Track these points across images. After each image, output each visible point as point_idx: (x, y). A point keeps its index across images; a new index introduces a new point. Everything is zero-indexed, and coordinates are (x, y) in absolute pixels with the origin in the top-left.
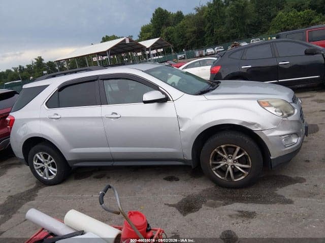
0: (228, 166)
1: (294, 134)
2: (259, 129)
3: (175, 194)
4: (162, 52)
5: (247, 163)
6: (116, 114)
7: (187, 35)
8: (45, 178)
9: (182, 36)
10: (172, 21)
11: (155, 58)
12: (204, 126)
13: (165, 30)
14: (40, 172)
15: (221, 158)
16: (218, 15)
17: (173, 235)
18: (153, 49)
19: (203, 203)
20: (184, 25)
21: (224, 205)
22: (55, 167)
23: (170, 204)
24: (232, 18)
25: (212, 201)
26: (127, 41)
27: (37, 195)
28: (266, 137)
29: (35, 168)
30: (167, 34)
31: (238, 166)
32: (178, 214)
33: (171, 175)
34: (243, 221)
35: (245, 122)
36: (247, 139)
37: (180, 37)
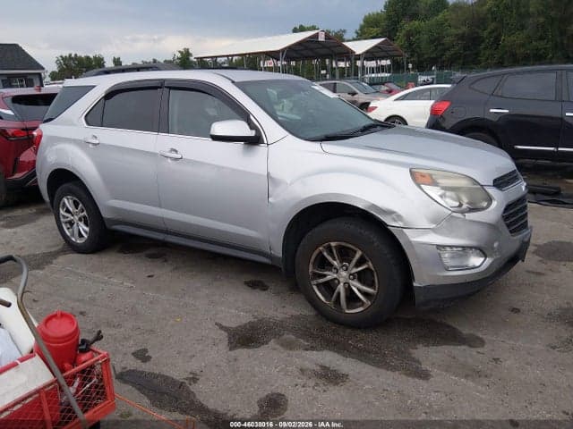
0: (339, 282)
1: (476, 248)
2: (400, 224)
3: (243, 311)
4: (389, 66)
5: (371, 285)
6: (176, 151)
7: (447, 40)
8: (73, 239)
9: (436, 41)
10: (423, 12)
11: (373, 75)
12: (306, 200)
13: (407, 25)
14: (68, 229)
15: (330, 266)
16: (515, 11)
17: (191, 376)
18: (372, 59)
19: (275, 337)
20: (446, 20)
21: (307, 350)
22: (87, 225)
23: (224, 324)
24: (542, 20)
25: (293, 337)
26: (322, 38)
27: (51, 263)
28: (410, 242)
29: (62, 219)
30: (409, 35)
31: (356, 286)
32: (224, 346)
33: (259, 279)
34: (317, 384)
35: (374, 206)
36: (375, 239)
37: (432, 42)
